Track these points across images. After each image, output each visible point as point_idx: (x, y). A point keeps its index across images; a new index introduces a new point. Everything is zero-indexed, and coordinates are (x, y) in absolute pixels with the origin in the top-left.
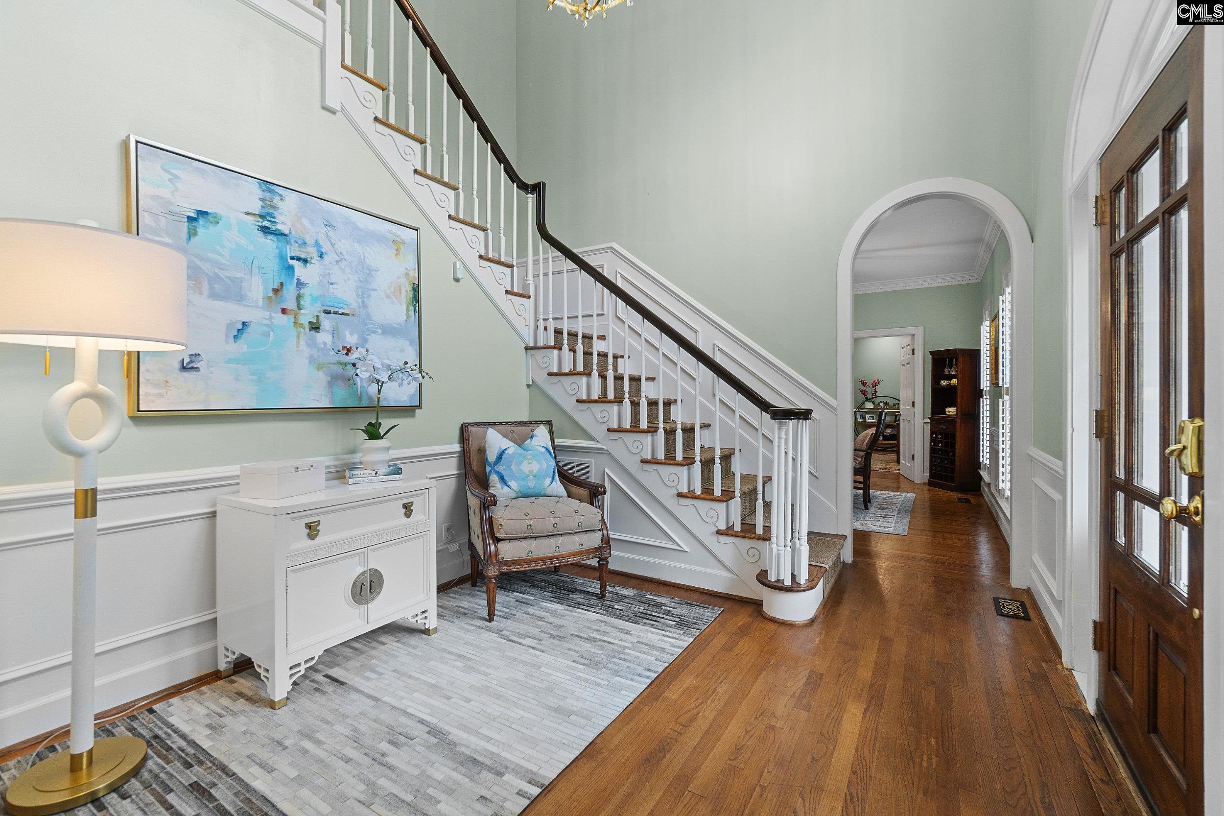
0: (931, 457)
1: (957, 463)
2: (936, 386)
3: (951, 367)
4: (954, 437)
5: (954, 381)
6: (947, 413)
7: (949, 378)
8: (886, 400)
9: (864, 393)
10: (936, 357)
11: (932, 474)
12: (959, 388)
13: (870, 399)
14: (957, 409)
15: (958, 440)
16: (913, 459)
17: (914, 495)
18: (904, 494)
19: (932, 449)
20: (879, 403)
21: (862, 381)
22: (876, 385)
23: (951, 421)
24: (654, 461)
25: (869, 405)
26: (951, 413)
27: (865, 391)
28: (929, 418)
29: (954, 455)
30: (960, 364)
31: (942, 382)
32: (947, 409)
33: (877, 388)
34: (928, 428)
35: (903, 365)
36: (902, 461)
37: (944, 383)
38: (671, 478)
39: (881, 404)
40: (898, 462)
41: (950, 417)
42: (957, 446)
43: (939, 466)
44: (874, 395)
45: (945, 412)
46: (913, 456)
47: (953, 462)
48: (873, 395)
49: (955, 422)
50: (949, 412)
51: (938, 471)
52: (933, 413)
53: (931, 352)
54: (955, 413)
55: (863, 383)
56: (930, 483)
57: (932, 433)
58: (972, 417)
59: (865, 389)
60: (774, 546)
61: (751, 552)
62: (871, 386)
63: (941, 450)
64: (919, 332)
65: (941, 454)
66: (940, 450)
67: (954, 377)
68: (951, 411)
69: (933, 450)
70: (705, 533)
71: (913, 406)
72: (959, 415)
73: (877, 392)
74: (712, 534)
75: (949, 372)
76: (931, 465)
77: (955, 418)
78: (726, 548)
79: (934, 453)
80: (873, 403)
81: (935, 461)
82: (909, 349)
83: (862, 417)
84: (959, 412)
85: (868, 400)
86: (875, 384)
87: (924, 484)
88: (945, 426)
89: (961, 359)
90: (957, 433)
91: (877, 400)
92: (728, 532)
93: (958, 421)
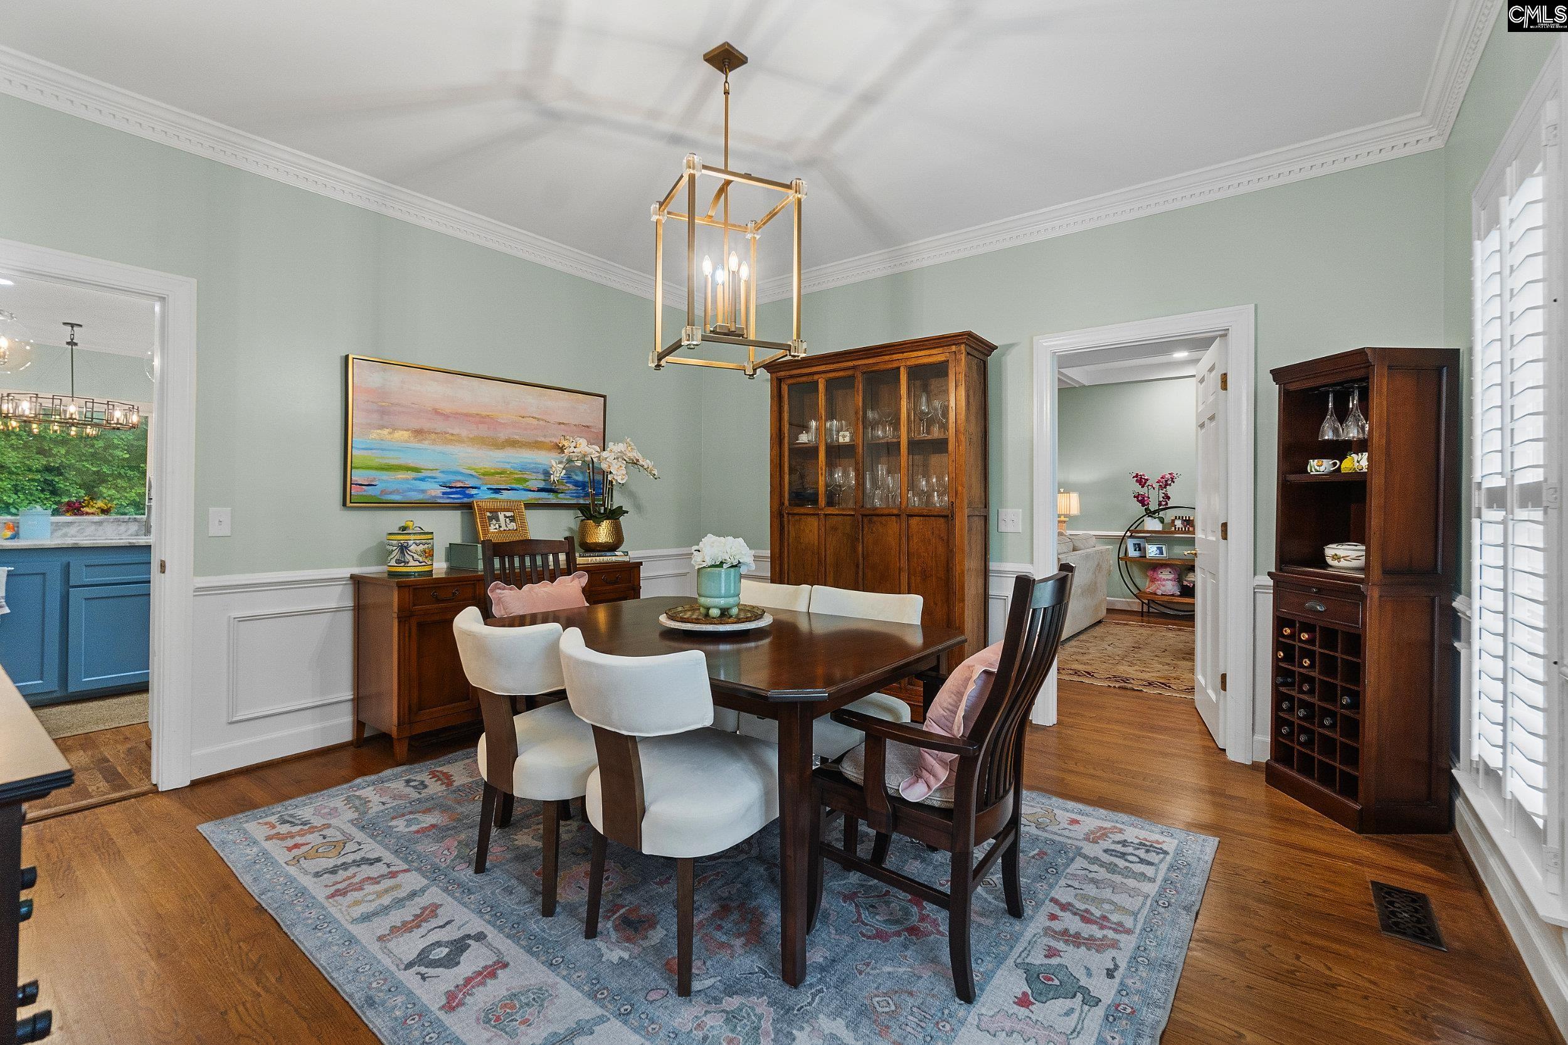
0: (1278, 698)
1: (1370, 732)
2: (1292, 477)
3: (1342, 415)
4: (1355, 643)
5: (1357, 462)
6: (1329, 561)
7: (1339, 450)
9: (1142, 500)
10: (1293, 387)
11: (1281, 749)
12: (1376, 484)
13: (1155, 512)
14: (1367, 551)
19: (1278, 669)
20: (1173, 521)
21: (1137, 476)
22: (1166, 485)
23: (1347, 590)
25: (1152, 524)
26: (1343, 563)
27: (1143, 496)
28: (1269, 574)
29: (1357, 702)
30: (1378, 402)
31: (1316, 463)
32: (1331, 550)
33: (1170, 490)
35: (1202, 425)
37: (1319, 467)
39: (1178, 523)
41: (1344, 578)
42: (1371, 677)
44: (1165, 504)
45: (1322, 556)
46: (1224, 677)
47: (1353, 728)
48: (1160, 504)
49: (1363, 597)
50: (1336, 557)
51: (1301, 743)
52: (1283, 559)
53: (1278, 371)
54: (1361, 563)
55: (1141, 481)
56: (1272, 775)
57: (1280, 622)
59: (1143, 491)
62: (1156, 486)
63: (1311, 681)
65: (1311, 692)
66: (1305, 679)
67: (1361, 446)
68: (1346, 557)
69: (1284, 676)
71: (1225, 537)
72: (1376, 573)
73: (1169, 498)
75: (1336, 431)
76: (1277, 719)
77: (1361, 581)
79: (1284, 684)
80: (1162, 520)
82: (1215, 377)
83: (1138, 547)
84: (1375, 565)
85: (1150, 513)
86: (1165, 483)
87: (1255, 766)
88: (1321, 601)
89: (1379, 385)
90: (1370, 633)
91: (1169, 515)
93: (1374, 594)
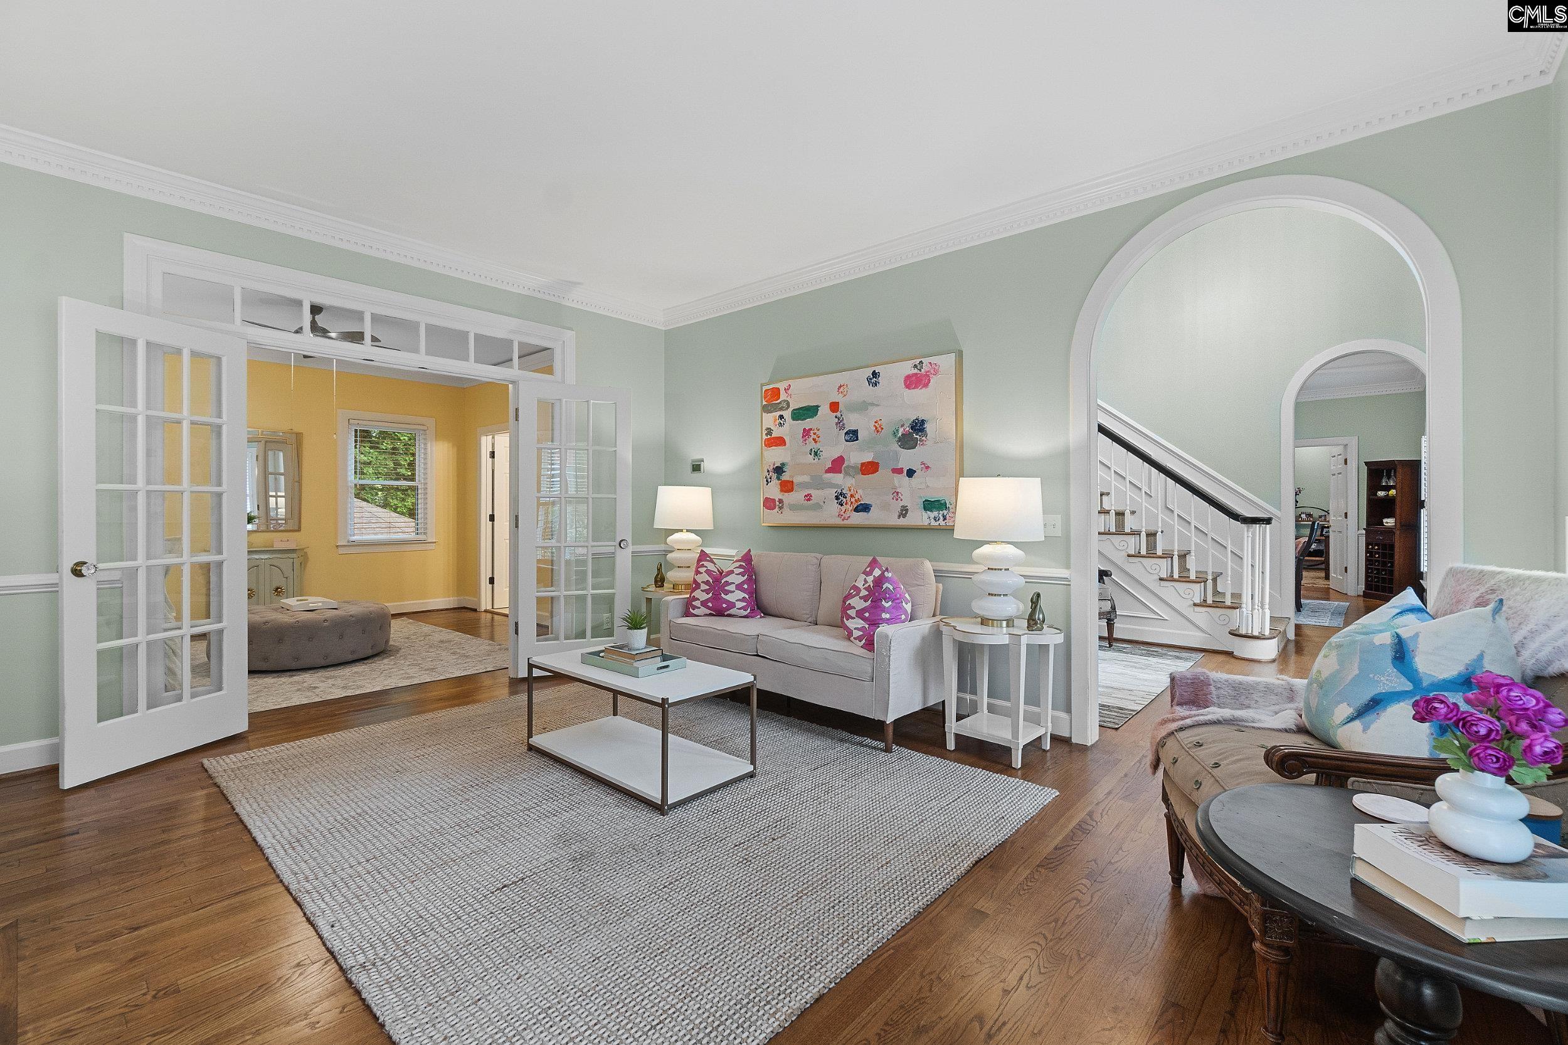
0: (1367, 569)
1: (1396, 574)
2: (1371, 497)
3: (1389, 477)
4: (1392, 547)
5: (1393, 492)
6: (1385, 524)
7: (1387, 488)
8: (1308, 511)
10: (1372, 468)
11: (1368, 586)
12: (1398, 500)
14: (1395, 520)
15: (1397, 549)
16: (1346, 572)
17: (1348, 604)
18: (1336, 603)
19: (1367, 560)
20: (1300, 515)
23: (1390, 531)
24: (1138, 555)
26: (1389, 524)
28: (1364, 529)
29: (1392, 566)
30: (1399, 476)
31: (1379, 492)
32: (1385, 521)
34: (1363, 540)
35: (1334, 475)
36: (1332, 574)
37: (1381, 494)
38: (1154, 568)
39: (1303, 516)
40: (1327, 577)
41: (1389, 528)
42: (1396, 557)
43: (1375, 577)
45: (1382, 523)
46: (1346, 568)
47: (1391, 573)
49: (1394, 533)
50: (1387, 523)
51: (1375, 582)
52: (1368, 524)
53: (1366, 463)
54: (1393, 524)
56: (1366, 594)
57: (1367, 545)
58: (1412, 528)
60: (1244, 610)
61: (1222, 618)
63: (1378, 561)
64: (1353, 442)
66: (1376, 561)
67: (1393, 487)
68: (1389, 522)
69: (1369, 561)
70: (1184, 606)
71: (1346, 518)
72: (1398, 526)
74: (1190, 606)
75: (1387, 482)
76: (1367, 577)
77: (1394, 529)
78: (1201, 616)
79: (1370, 564)
81: (1372, 573)
82: (1341, 459)
84: (1398, 524)
87: (1359, 595)
88: (1382, 537)
89: (1399, 470)
90: (1397, 545)
92: (1203, 604)
93: (1398, 532)
